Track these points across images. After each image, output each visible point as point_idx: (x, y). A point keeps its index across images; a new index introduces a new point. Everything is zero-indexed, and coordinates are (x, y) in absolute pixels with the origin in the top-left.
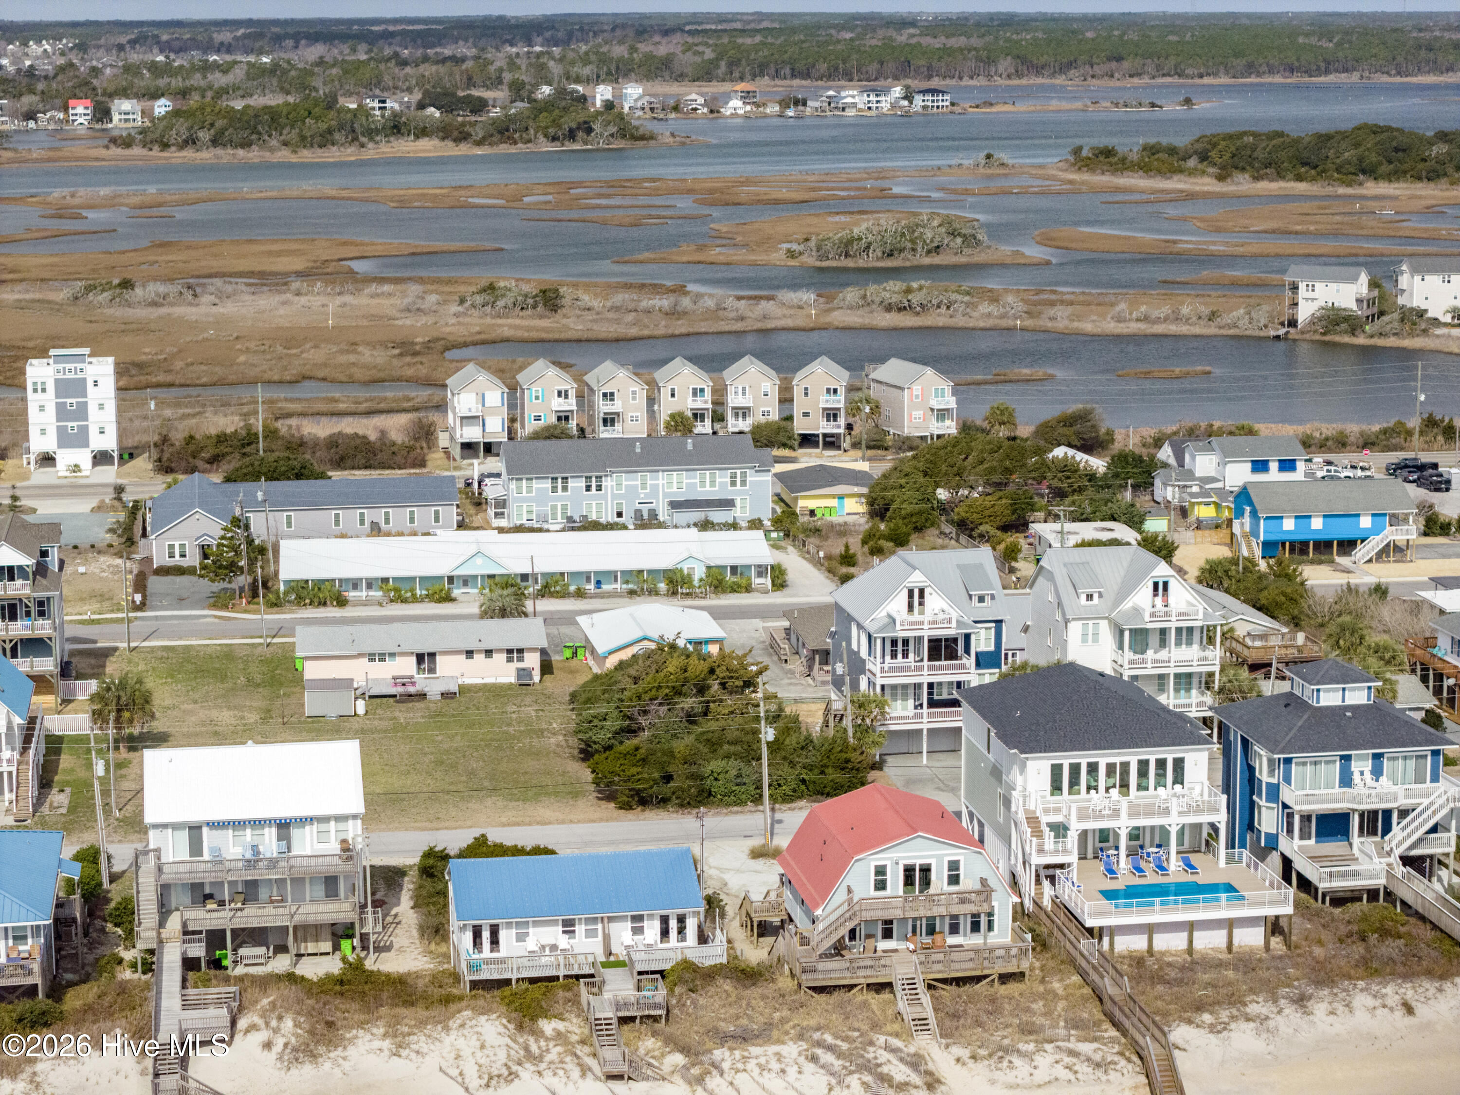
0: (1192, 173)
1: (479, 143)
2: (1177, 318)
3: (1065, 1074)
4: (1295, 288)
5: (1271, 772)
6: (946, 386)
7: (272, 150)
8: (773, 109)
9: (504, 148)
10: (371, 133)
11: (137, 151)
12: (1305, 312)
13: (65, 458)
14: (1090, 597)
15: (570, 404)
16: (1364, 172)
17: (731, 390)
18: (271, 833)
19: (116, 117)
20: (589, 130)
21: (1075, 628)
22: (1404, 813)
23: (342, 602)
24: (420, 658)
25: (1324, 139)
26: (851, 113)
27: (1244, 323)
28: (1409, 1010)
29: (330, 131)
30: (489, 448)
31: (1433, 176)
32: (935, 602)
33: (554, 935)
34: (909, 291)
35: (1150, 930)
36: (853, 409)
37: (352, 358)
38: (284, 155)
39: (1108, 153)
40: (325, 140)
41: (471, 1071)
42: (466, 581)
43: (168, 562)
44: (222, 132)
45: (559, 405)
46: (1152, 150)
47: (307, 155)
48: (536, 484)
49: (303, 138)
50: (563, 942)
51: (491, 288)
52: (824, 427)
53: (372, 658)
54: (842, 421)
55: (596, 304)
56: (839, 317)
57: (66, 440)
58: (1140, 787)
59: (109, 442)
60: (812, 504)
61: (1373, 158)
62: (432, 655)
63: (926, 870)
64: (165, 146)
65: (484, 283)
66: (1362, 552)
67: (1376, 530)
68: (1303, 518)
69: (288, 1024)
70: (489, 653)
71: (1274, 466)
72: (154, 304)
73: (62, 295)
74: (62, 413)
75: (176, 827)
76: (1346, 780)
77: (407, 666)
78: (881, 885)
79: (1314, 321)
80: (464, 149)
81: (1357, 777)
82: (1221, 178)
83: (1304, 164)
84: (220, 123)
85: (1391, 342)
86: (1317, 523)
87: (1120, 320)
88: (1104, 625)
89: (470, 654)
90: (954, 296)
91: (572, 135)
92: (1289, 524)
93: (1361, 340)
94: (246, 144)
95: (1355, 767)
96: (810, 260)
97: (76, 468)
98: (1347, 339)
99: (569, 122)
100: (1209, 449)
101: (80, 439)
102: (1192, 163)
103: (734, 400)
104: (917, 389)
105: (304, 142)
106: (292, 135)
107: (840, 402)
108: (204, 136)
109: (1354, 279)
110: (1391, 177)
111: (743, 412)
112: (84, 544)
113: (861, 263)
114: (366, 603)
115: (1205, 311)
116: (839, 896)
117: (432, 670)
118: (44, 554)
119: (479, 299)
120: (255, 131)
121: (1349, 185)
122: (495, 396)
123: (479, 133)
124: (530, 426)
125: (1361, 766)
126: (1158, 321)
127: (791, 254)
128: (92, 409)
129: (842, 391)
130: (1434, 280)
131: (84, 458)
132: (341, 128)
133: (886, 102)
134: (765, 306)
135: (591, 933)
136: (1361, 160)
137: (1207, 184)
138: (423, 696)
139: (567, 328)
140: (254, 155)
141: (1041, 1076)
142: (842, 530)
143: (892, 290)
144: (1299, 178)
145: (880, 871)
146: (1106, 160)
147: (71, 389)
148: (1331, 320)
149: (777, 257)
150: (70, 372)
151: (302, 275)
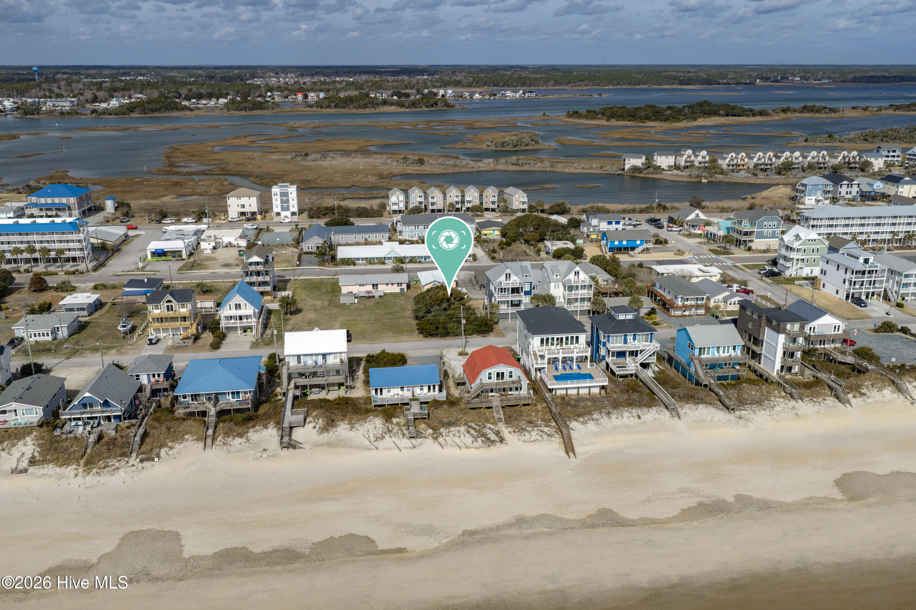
0: (600, 119)
1: (407, 108)
2: (591, 168)
3: (539, 438)
4: (625, 160)
5: (604, 339)
6: (525, 195)
7: (351, 109)
8: (487, 97)
9: (414, 109)
10: (378, 105)
11: (314, 109)
12: (627, 167)
13: (283, 214)
14: (557, 276)
15: (422, 199)
16: (647, 119)
17: (466, 196)
18: (320, 357)
19: (309, 98)
20: (437, 104)
21: (552, 285)
22: (642, 351)
23: (355, 264)
24: (373, 285)
25: (637, 109)
26: (508, 98)
27: (610, 170)
28: (639, 417)
29: (367, 104)
30: (400, 211)
31: (666, 120)
32: (513, 278)
33: (398, 391)
34: (518, 160)
35: (567, 389)
36: (499, 201)
37: (366, 179)
38: (354, 111)
39: (577, 112)
40: (365, 106)
41: (372, 436)
42: (389, 258)
43: (308, 250)
44: (337, 104)
45: (419, 199)
46: (589, 112)
47: (361, 111)
48: (410, 227)
49: (359, 106)
50: (401, 393)
51: (406, 158)
52: (492, 206)
53: (360, 285)
54: (496, 204)
55: (434, 162)
56: (501, 167)
57: (283, 209)
58: (567, 344)
59: (295, 209)
60: (486, 232)
61: (650, 115)
62: (377, 285)
63: (503, 373)
64: (322, 107)
65: (403, 156)
66: (637, 250)
67: (641, 244)
68: (620, 241)
69: (321, 421)
70: (392, 284)
71: (614, 223)
72: (314, 161)
73: (288, 157)
74: (282, 201)
75: (293, 356)
76: (625, 342)
77: (369, 288)
78: (490, 378)
79: (629, 169)
80: (403, 110)
81: (628, 341)
82: (607, 120)
83: (631, 116)
84: (337, 101)
85: (651, 176)
86: (624, 243)
87: (576, 168)
88: (561, 283)
89: (387, 284)
90: (531, 161)
91: (432, 106)
92: (616, 243)
93: (642, 175)
94: (344, 108)
95: (628, 338)
96: (493, 148)
97: (286, 216)
98: (638, 175)
99: (431, 102)
100: (596, 218)
101: (287, 209)
102: (600, 116)
103: (467, 198)
104: (517, 196)
105: (360, 107)
106: (356, 105)
107: (496, 199)
108: (332, 105)
109: (641, 158)
110: (655, 120)
111: (469, 202)
112: (285, 243)
113: (507, 149)
114: (361, 265)
115: (599, 165)
116: (478, 382)
117: (377, 288)
118: (268, 257)
119: (402, 161)
120: (346, 103)
121: (643, 123)
122: (402, 198)
123: (407, 105)
124: (411, 206)
125: (630, 338)
126: (586, 169)
127: (488, 146)
128: (290, 200)
129: (496, 196)
130: (664, 158)
131: (288, 214)
132: (370, 103)
133: (518, 95)
134: (480, 164)
135: (408, 390)
136: (646, 115)
137: (603, 122)
138: (374, 297)
139: (425, 170)
140: (346, 111)
141: (533, 438)
142: (493, 241)
143: (514, 159)
144: (629, 121)
145: (490, 374)
146: (576, 114)
147: (284, 195)
148: (635, 169)
149: (484, 147)
150: (284, 190)
151: (355, 151)
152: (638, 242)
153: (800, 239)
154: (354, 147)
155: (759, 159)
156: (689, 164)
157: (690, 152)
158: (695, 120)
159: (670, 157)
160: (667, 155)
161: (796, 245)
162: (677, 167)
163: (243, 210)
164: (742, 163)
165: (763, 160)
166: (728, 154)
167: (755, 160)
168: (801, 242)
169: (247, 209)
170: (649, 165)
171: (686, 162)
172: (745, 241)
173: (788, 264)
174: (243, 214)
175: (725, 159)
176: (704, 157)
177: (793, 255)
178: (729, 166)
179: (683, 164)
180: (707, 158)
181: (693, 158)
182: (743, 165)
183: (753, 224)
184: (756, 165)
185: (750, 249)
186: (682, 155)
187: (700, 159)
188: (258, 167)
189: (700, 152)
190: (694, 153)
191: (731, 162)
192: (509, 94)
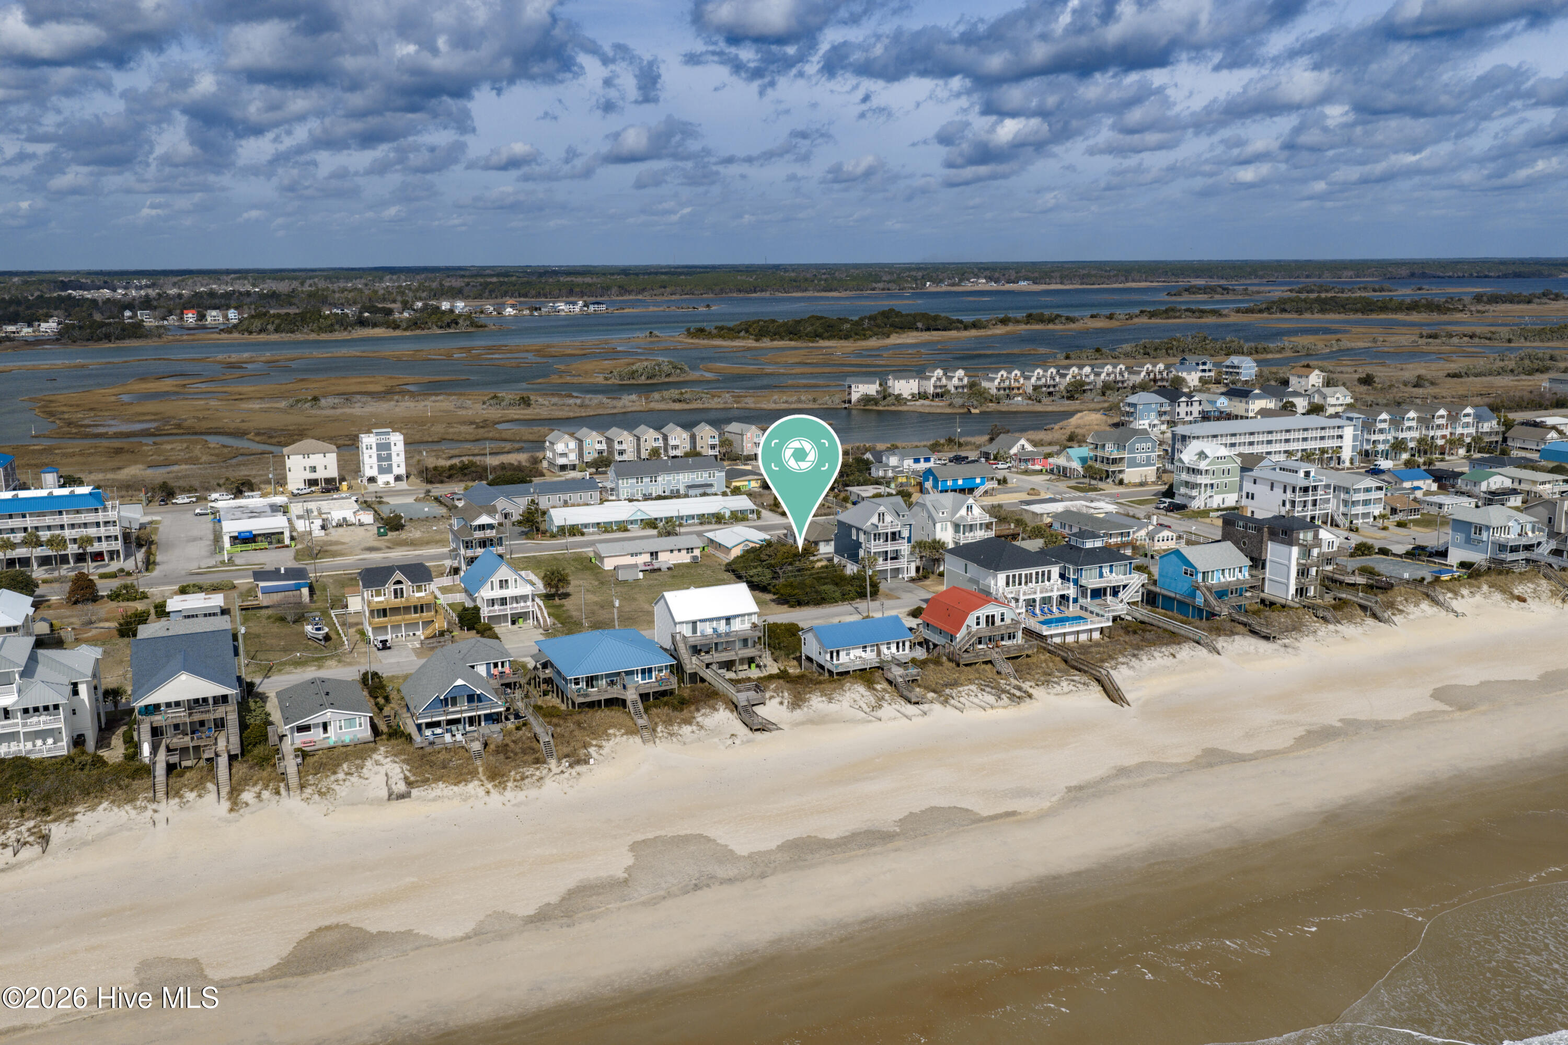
0: (744, 338)
1: (405, 329)
3: (1071, 687)
5: (1074, 574)
7: (307, 334)
8: (526, 312)
12: (855, 397)
13: (382, 479)
14: (943, 513)
15: (604, 446)
18: (723, 622)
20: (457, 323)
21: (938, 526)
23: (583, 534)
24: (652, 554)
27: (829, 402)
28: (1174, 656)
29: (332, 325)
31: (846, 337)
32: (888, 518)
33: (858, 652)
34: (674, 393)
35: (1064, 634)
36: (722, 444)
37: (454, 430)
38: (313, 336)
39: (702, 330)
41: (864, 706)
45: (598, 447)
46: (720, 329)
47: (324, 336)
48: (626, 481)
50: (863, 655)
51: (494, 397)
52: (711, 452)
53: (630, 555)
54: (718, 449)
55: (546, 403)
57: (382, 470)
58: (1038, 582)
59: (402, 471)
60: (738, 484)
63: (993, 616)
64: (251, 333)
65: (488, 396)
66: (978, 493)
68: (955, 480)
70: (679, 550)
71: (922, 460)
74: (380, 458)
75: (687, 623)
76: (1101, 576)
77: (646, 558)
78: (978, 624)
79: (859, 401)
80: (398, 333)
81: (1105, 574)
82: (757, 340)
83: (791, 333)
85: (893, 408)
86: (960, 482)
88: (949, 524)
89: (672, 551)
92: (949, 483)
94: (293, 332)
95: (1104, 570)
96: (616, 381)
97: (388, 483)
101: (389, 470)
103: (672, 442)
104: (749, 435)
105: (321, 330)
106: (312, 326)
107: (716, 441)
111: (675, 447)
112: (438, 515)
113: (643, 382)
116: (964, 630)
117: (658, 559)
119: (492, 402)
120: (295, 324)
121: (813, 342)
122: (572, 445)
124: (588, 458)
125: (1106, 571)
126: (792, 403)
127: (606, 379)
131: (390, 478)
133: (577, 309)
134: (622, 402)
135: (872, 651)
137: (751, 343)
138: (659, 570)
140: (298, 336)
141: (1066, 689)
145: (978, 618)
146: (700, 332)
147: (384, 447)
148: (867, 400)
149: (599, 380)
150: (383, 439)
151: (387, 393)
152: (978, 481)
153: (1206, 457)
154: (378, 388)
155: (1038, 379)
156: (939, 390)
157: (939, 372)
158: (888, 337)
159: (911, 381)
160: (907, 378)
161: (1203, 465)
162: (922, 396)
163: (313, 476)
164: (1017, 385)
165: (1043, 380)
166: (997, 373)
167: (1033, 380)
168: (1208, 461)
169: (321, 474)
170: (885, 395)
171: (935, 387)
172: (1114, 472)
173: (1194, 493)
174: (312, 483)
175: (993, 380)
176: (960, 379)
177: (1202, 480)
178: (999, 389)
179: (931, 390)
180: (966, 381)
181: (944, 381)
182: (1019, 389)
183: (1121, 447)
184: (1036, 388)
185: (1121, 482)
186: (929, 378)
187: (955, 381)
188: (243, 421)
189: (955, 371)
190: (945, 374)
191: (1002, 385)
192: (562, 306)
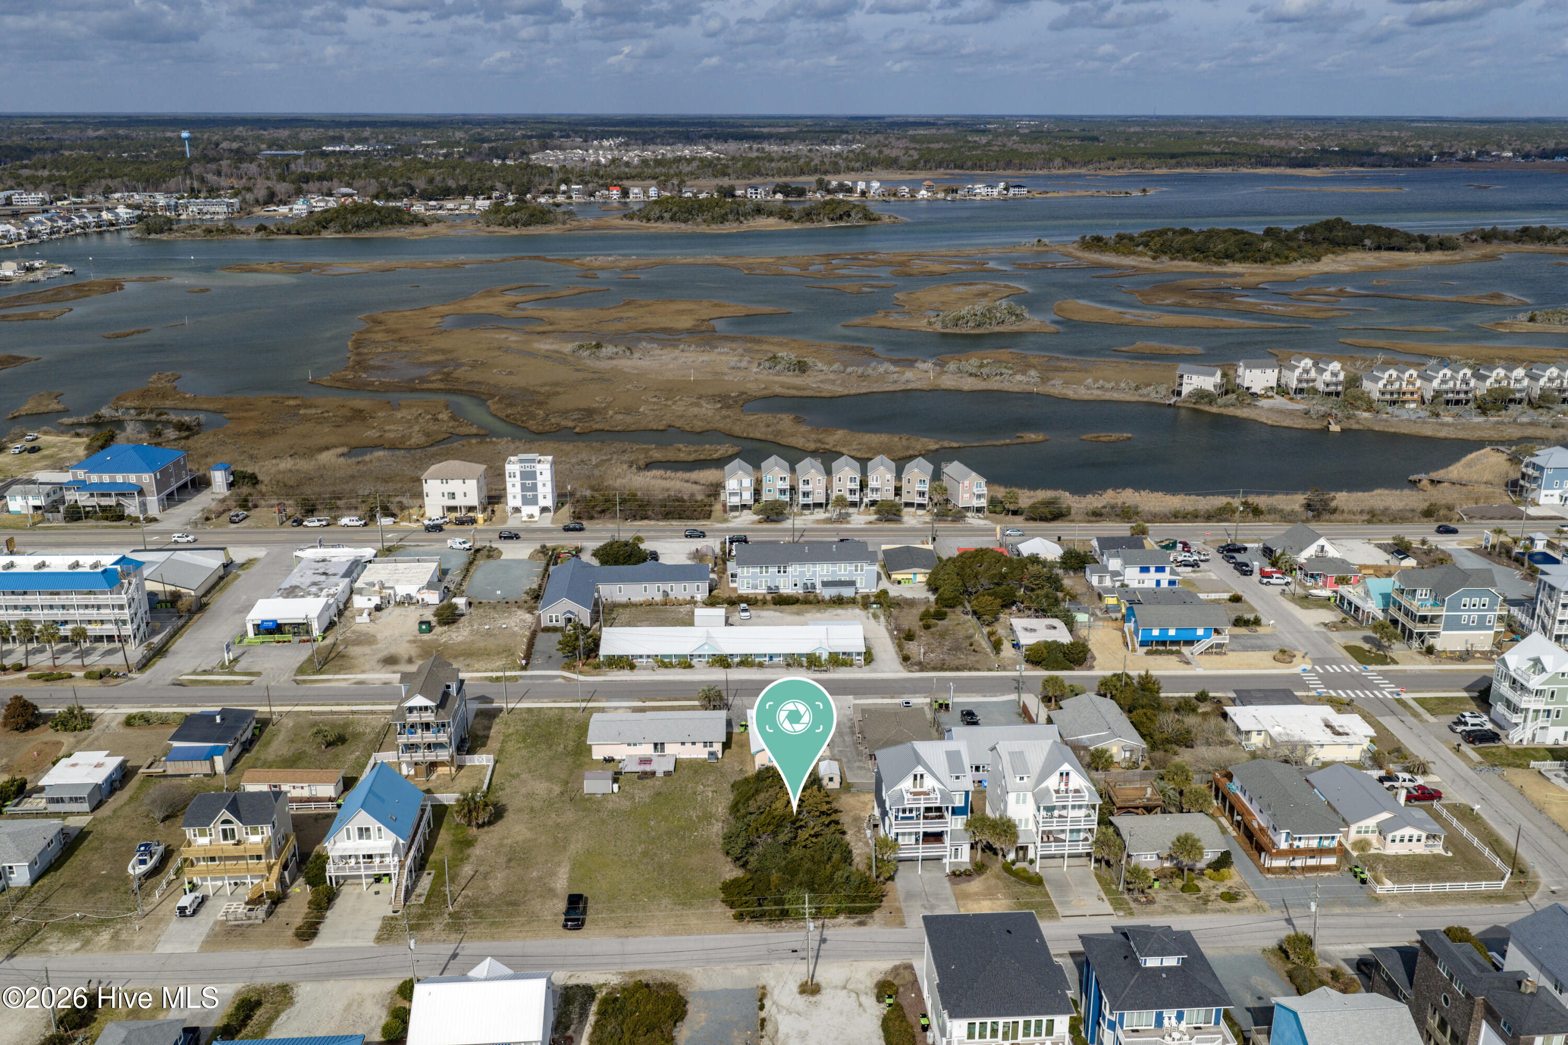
0: (1140, 254)
1: (796, 221)
2: (1117, 389)
4: (1181, 377)
6: (983, 481)
8: (941, 195)
10: (745, 215)
11: (636, 222)
12: (1186, 390)
13: (526, 510)
14: (1022, 778)
16: (1227, 257)
17: (870, 478)
19: (631, 196)
20: (849, 216)
23: (632, 667)
24: (656, 745)
25: (1209, 236)
26: (978, 198)
27: (1153, 395)
29: (726, 214)
30: (744, 507)
31: (1263, 260)
32: (929, 781)
36: (933, 489)
37: (695, 410)
38: (704, 229)
39: (1099, 239)
40: (723, 219)
42: (701, 658)
43: (550, 624)
45: (780, 485)
47: (716, 229)
48: (751, 570)
49: (713, 218)
52: (918, 500)
53: (629, 745)
54: (927, 496)
55: (824, 367)
56: (947, 381)
57: (526, 501)
58: (1027, 1034)
60: (899, 578)
61: (1233, 249)
62: (662, 744)
64: (649, 220)
66: (1198, 648)
67: (1207, 636)
68: (1164, 630)
70: (693, 743)
71: (1152, 569)
72: (611, 358)
73: (568, 348)
74: (524, 488)
76: (1159, 1023)
77: (647, 750)
79: (1190, 395)
82: (1154, 259)
84: (675, 209)
85: (1231, 411)
86: (1172, 632)
87: (1088, 388)
88: (1029, 795)
89: (683, 744)
90: (1004, 371)
91: (841, 218)
92: (1156, 632)
93: (1214, 409)
94: (686, 221)
95: (1165, 1020)
97: (532, 516)
98: (1207, 408)
99: (839, 211)
100: (1117, 555)
101: (533, 501)
102: (1140, 248)
103: (872, 483)
104: (967, 483)
105: (714, 220)
107: (926, 488)
108: (667, 216)
109: (1213, 374)
110: (1241, 260)
112: (511, 599)
114: (645, 669)
115: (1134, 385)
117: (663, 750)
118: (448, 687)
125: (1169, 1021)
126: (1107, 390)
128: (540, 485)
129: (927, 482)
130: (1257, 372)
131: (535, 510)
132: (731, 212)
133: (995, 192)
137: (1146, 262)
138: (653, 774)
139: (808, 387)
140: (689, 227)
142: (911, 603)
143: (974, 358)
144: (1194, 260)
146: (1097, 243)
147: (528, 475)
148: (1201, 395)
149: (921, 324)
150: (528, 467)
151: (690, 331)
152: (1200, 632)
153: (1543, 670)
154: (686, 322)
155: (1444, 382)
156: (1305, 385)
157: (1307, 362)
158: (1319, 260)
159: (1269, 371)
160: (1263, 367)
161: (1535, 682)
162: (1281, 390)
163: (452, 503)
164: (1411, 388)
165: (1451, 384)
166: (1384, 371)
167: (1436, 384)
168: (1544, 677)
169: (459, 501)
170: (1229, 388)
171: (1300, 381)
172: (1421, 635)
173: (1515, 718)
174: (452, 509)
175: (1376, 380)
176: (1335, 374)
177: (1527, 702)
178: (1383, 394)
179: (1294, 384)
180: (1341, 377)
181: (1313, 374)
182: (1412, 394)
183: (1439, 601)
184: (1438, 393)
185: (1430, 651)
186: (1293, 368)
187: (1327, 376)
189: (1328, 364)
190: (1316, 364)
192: (980, 189)
